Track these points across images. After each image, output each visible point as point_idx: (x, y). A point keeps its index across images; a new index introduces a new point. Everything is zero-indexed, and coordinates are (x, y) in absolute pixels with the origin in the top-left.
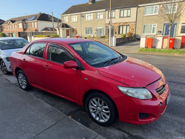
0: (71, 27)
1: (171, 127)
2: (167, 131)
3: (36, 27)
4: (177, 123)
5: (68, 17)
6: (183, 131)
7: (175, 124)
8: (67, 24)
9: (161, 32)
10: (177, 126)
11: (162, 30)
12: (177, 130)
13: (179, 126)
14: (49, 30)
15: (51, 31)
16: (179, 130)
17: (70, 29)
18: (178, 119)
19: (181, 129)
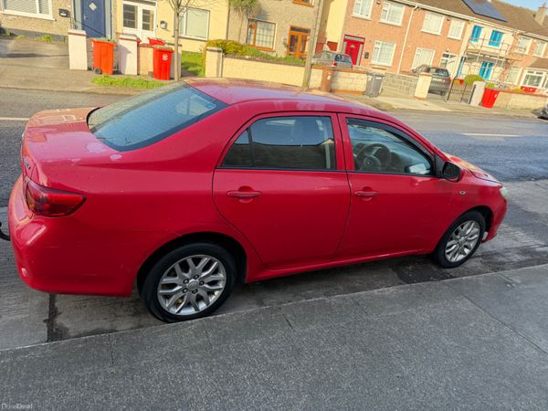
9: (67, 14)
11: (69, 7)
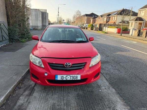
0: (145, 20)
3: (115, 20)
5: (145, 11)
8: (142, 17)
14: (125, 23)
15: (126, 23)
17: (144, 23)
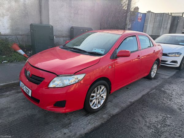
1: (15, 106)
2: (16, 102)
4: (14, 112)
6: (5, 110)
7: (15, 110)
10: (13, 110)
12: (10, 107)
13: (11, 112)
16: (8, 109)
18: (17, 117)
19: (7, 110)
